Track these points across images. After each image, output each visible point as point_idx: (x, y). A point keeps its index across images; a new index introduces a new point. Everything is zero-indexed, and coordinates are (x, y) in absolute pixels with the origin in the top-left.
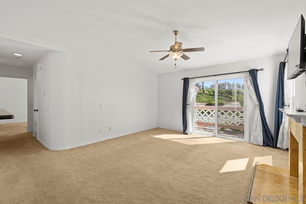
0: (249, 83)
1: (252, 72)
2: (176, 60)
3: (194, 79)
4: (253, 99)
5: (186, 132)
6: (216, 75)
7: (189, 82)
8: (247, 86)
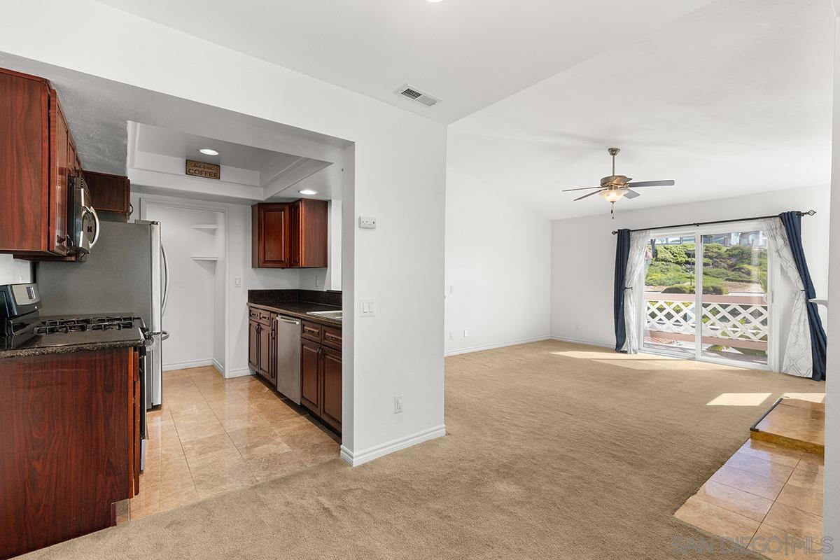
0: (780, 242)
1: (787, 219)
2: (613, 202)
3: (644, 233)
4: (789, 277)
5: (624, 348)
6: (698, 225)
7: (631, 240)
8: (774, 249)
